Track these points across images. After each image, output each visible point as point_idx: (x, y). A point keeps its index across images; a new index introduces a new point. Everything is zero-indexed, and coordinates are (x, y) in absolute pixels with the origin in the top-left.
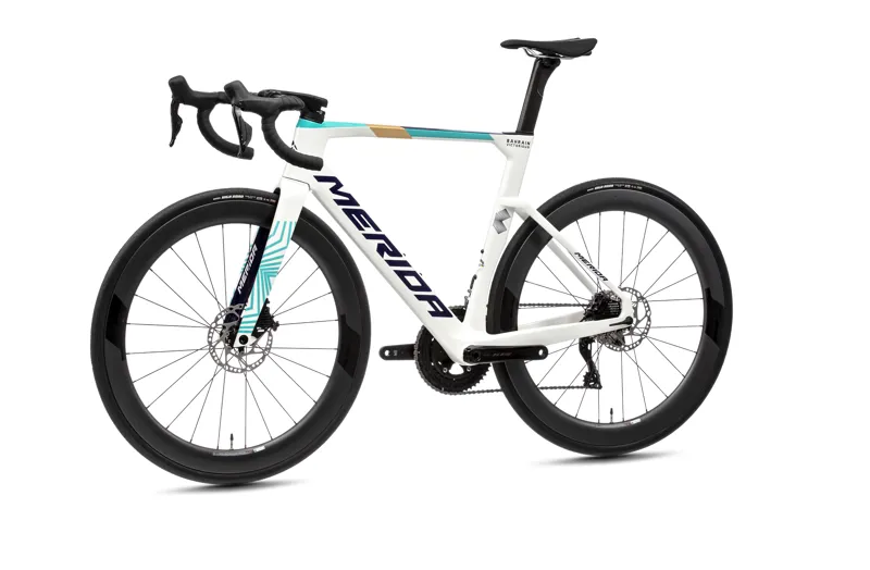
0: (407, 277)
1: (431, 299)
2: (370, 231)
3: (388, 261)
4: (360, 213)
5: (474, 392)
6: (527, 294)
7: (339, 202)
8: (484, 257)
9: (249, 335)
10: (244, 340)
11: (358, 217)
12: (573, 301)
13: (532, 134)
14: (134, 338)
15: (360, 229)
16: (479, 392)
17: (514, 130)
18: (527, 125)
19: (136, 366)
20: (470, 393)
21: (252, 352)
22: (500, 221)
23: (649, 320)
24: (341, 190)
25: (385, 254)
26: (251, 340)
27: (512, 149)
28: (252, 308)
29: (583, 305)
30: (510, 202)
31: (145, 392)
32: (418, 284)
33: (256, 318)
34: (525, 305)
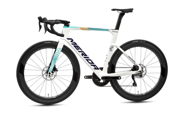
0: (88, 61)
1: (94, 66)
2: (80, 50)
3: (84, 57)
4: (77, 46)
5: (106, 86)
6: (117, 65)
7: (73, 44)
8: (107, 57)
9: (51, 72)
10: (50, 73)
11: (77, 47)
12: (129, 67)
13: (118, 29)
14: (26, 72)
15: (78, 50)
16: (107, 86)
17: (114, 29)
18: (117, 27)
19: (26, 79)
20: (105, 86)
21: (52, 76)
22: (111, 49)
23: (146, 71)
24: (73, 41)
25: (83, 55)
26: (51, 73)
27: (114, 33)
28: (51, 67)
29: (131, 68)
30: (113, 44)
31: (29, 84)
32: (91, 62)
33: (52, 69)
34: (117, 67)
